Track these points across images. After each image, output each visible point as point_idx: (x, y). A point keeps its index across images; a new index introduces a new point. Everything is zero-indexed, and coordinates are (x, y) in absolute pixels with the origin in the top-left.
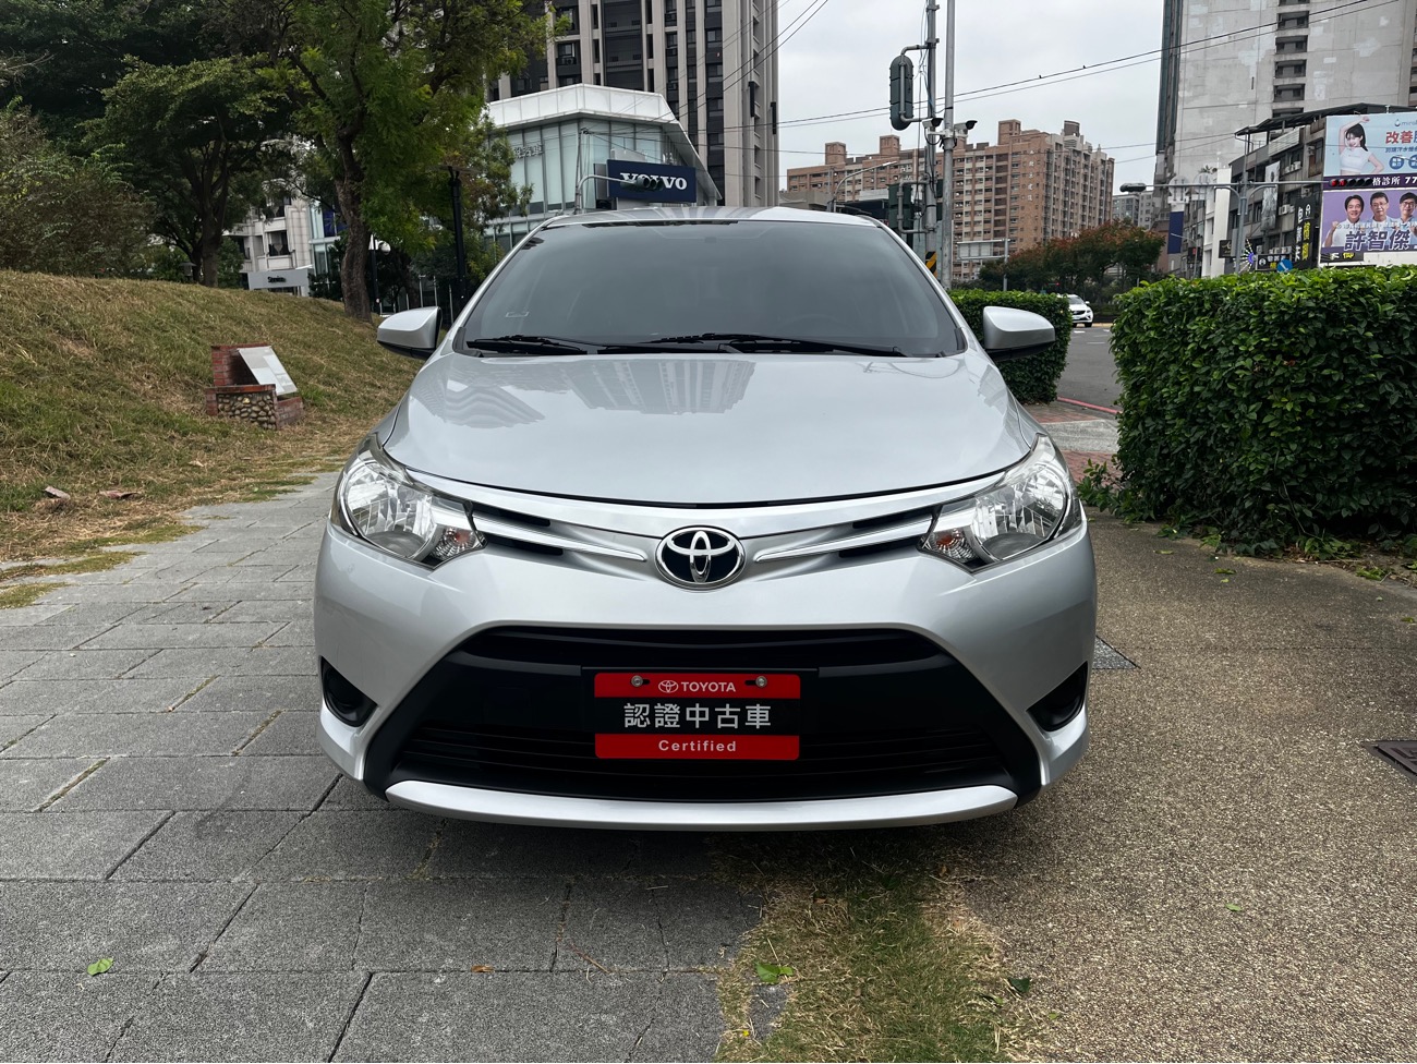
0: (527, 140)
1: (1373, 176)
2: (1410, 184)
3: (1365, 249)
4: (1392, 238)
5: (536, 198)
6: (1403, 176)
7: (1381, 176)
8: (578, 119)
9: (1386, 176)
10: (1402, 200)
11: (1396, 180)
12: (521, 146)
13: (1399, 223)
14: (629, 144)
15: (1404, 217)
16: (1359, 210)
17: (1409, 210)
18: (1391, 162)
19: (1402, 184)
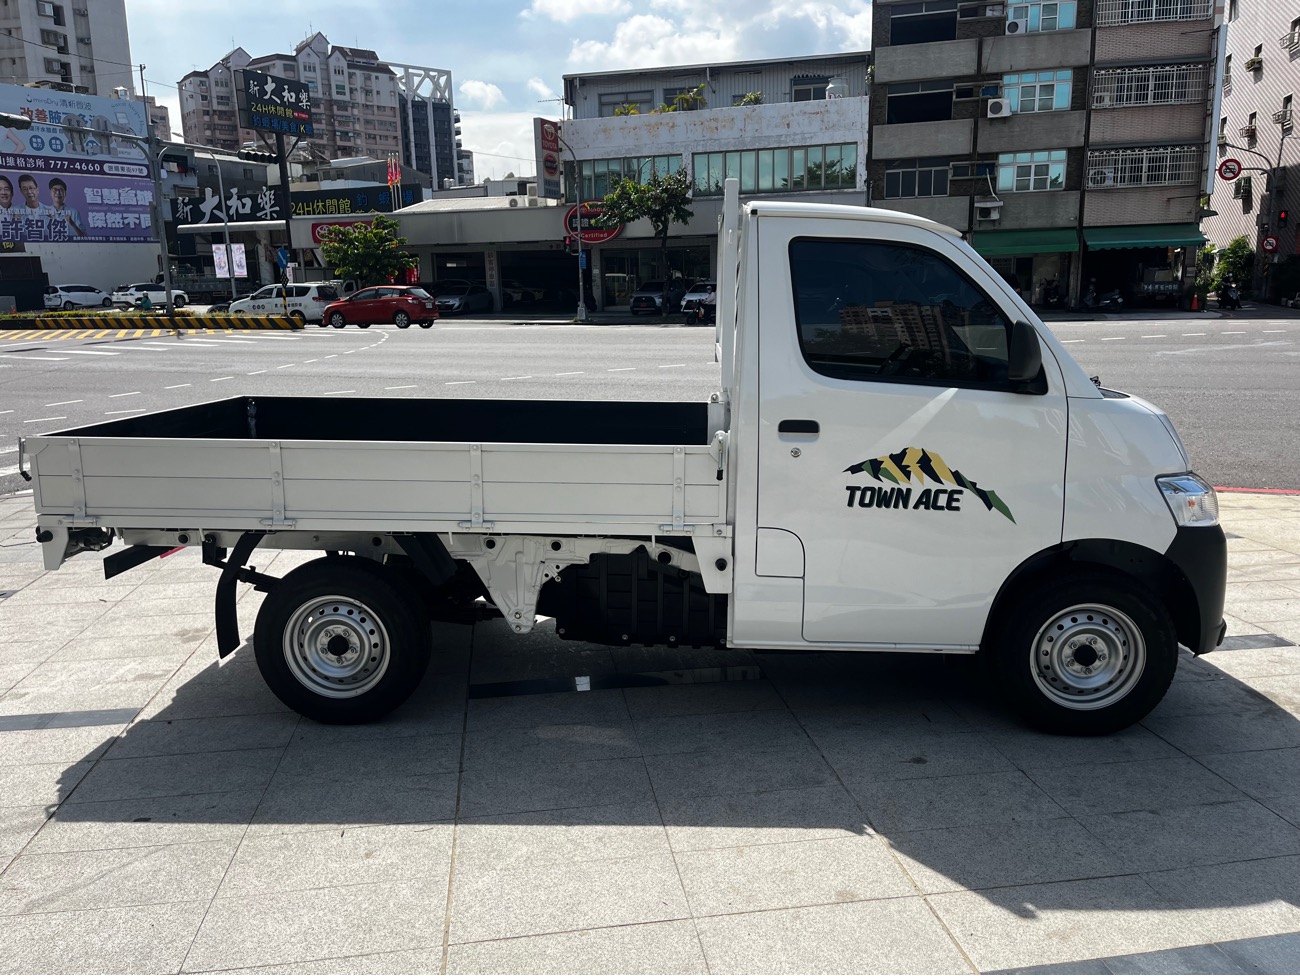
1: (15, 156)
2: (55, 169)
3: (24, 239)
4: (49, 227)
6: (46, 159)
7: (25, 157)
9: (30, 157)
10: (51, 187)
11: (40, 163)
13: (53, 211)
15: (56, 205)
16: (9, 193)
17: (60, 198)
18: (31, 143)
19: (47, 168)
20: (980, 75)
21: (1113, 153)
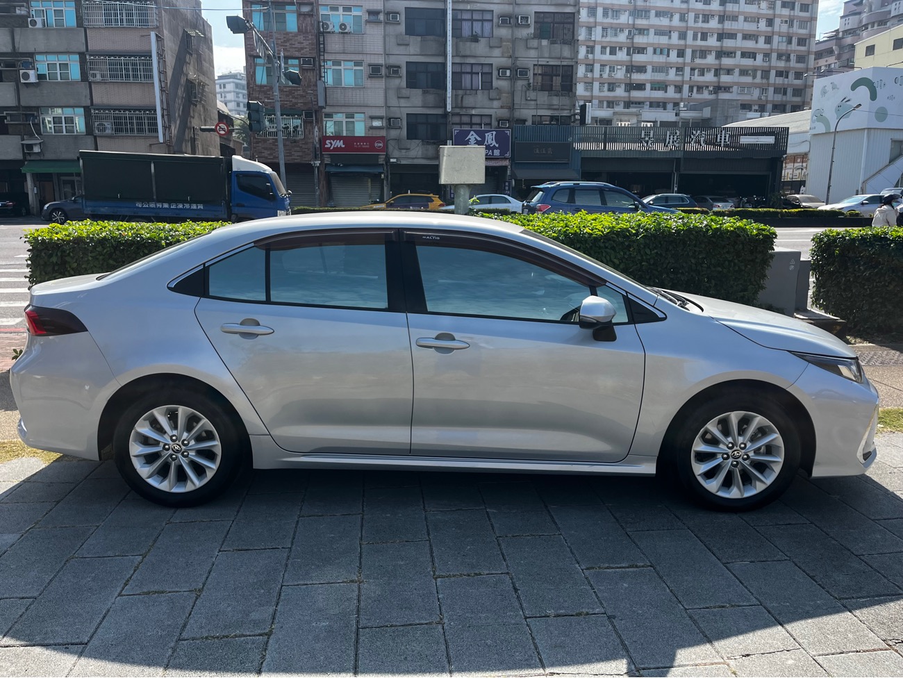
20: (15, 53)
21: (107, 112)
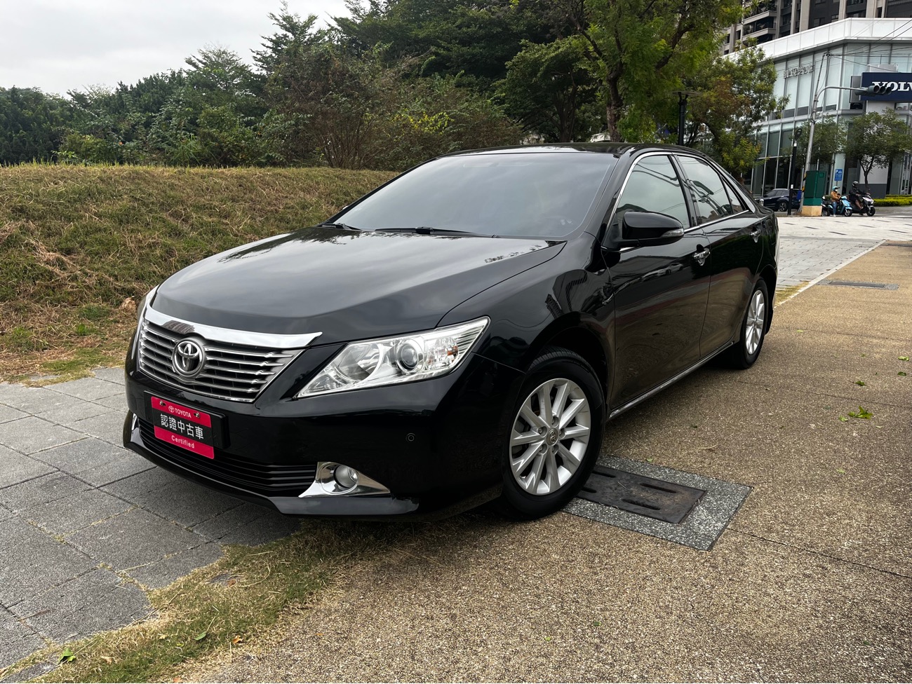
0: (802, 63)
5: (791, 106)
8: (844, 44)
12: (798, 68)
14: (885, 60)
